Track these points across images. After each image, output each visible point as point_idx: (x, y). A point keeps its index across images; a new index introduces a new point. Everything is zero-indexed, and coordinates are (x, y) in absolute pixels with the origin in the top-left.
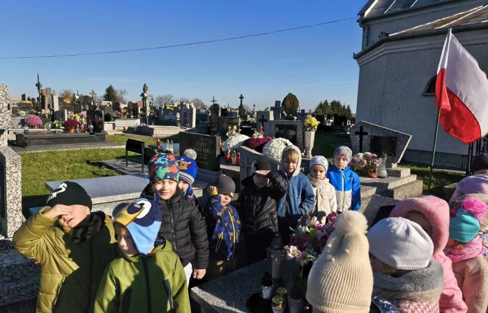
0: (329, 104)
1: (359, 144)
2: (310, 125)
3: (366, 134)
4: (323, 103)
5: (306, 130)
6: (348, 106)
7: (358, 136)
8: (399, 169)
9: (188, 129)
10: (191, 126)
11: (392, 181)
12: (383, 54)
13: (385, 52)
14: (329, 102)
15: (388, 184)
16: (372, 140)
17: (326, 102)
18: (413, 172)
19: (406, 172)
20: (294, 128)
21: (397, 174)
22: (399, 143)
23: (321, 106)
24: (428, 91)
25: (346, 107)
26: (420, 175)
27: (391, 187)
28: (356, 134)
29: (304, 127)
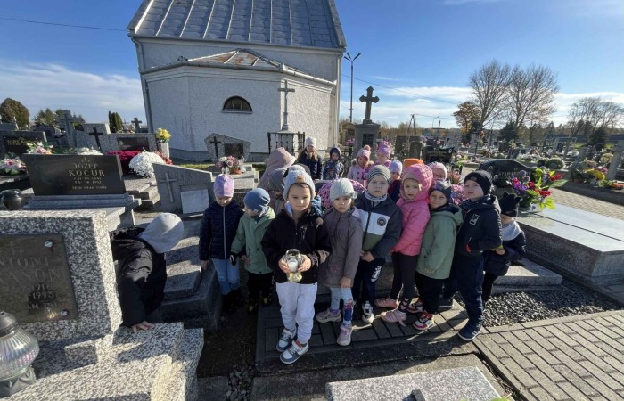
1: (215, 151)
2: (163, 138)
7: (213, 144)
13: (185, 74)
16: (225, 147)
22: (245, 148)
24: (223, 110)
28: (211, 143)
29: (157, 139)
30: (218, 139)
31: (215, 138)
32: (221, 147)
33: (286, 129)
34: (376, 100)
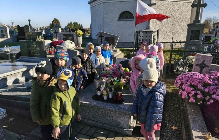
0: (73, 24)
1: (101, 41)
2: (79, 34)
3: (103, 37)
4: (70, 23)
5: (78, 36)
6: (81, 25)
7: (100, 38)
8: (116, 49)
9: (5, 39)
10: (7, 37)
11: (115, 54)
12: (101, 2)
13: (102, 2)
14: (73, 23)
15: (114, 55)
16: (105, 39)
17: (71, 23)
18: (120, 50)
19: (118, 50)
20: (72, 36)
21: (116, 51)
22: (115, 39)
23: (69, 25)
24: (119, 19)
25: (80, 25)
26: (122, 51)
27: (115, 56)
28: (99, 37)
29: (77, 35)
30: (103, 35)
31: (101, 34)
32: (103, 39)
33: (149, 28)
34: (205, 5)
